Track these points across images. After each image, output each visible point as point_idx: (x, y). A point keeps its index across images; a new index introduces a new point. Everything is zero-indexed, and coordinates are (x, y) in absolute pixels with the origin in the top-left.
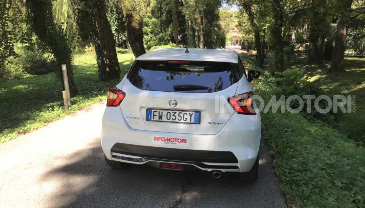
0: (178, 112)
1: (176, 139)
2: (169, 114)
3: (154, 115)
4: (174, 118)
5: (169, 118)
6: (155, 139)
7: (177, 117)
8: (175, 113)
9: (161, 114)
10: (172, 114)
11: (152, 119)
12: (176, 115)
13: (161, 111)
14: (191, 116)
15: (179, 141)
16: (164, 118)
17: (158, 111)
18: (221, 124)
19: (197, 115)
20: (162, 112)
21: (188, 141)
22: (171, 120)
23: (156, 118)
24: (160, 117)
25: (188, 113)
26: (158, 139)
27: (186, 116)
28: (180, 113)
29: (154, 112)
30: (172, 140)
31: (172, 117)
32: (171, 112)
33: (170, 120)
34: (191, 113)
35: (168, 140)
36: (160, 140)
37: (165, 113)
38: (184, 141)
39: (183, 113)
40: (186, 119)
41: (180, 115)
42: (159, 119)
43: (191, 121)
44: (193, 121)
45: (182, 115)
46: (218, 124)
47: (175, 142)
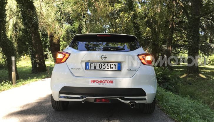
0: (106, 64)
1: (106, 81)
2: (101, 65)
3: (90, 66)
4: (104, 67)
5: (101, 67)
6: (92, 82)
7: (107, 67)
8: (105, 64)
9: (95, 65)
10: (103, 65)
13: (95, 63)
14: (115, 66)
15: (108, 82)
16: (98, 68)
17: (93, 63)
19: (119, 65)
21: (114, 82)
22: (102, 69)
23: (92, 68)
24: (95, 67)
26: (94, 82)
27: (112, 66)
28: (108, 64)
29: (91, 64)
30: (104, 82)
31: (103, 67)
32: (102, 63)
33: (101, 69)
35: (101, 82)
36: (95, 82)
37: (98, 64)
38: (111, 82)
39: (110, 64)
40: (112, 68)
42: (94, 68)
43: (115, 69)
44: (117, 69)
45: (109, 65)
46: (133, 70)
47: (105, 83)
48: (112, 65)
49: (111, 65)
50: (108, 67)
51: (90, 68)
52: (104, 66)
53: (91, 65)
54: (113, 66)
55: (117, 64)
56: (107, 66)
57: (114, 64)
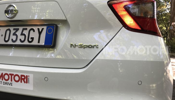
0: (21, 29)
1: (12, 75)
2: (8, 32)
4: (14, 38)
7: (19, 37)
8: (17, 30)
10: (13, 32)
12: (19, 33)
14: (40, 33)
15: (17, 78)
18: (92, 47)
19: (50, 31)
22: (10, 42)
25: (35, 28)
27: (32, 34)
28: (23, 29)
30: (6, 77)
31: (12, 37)
32: (12, 29)
33: (8, 43)
34: (41, 28)
35: (1, 76)
37: (3, 31)
39: (29, 28)
40: (32, 39)
43: (39, 42)
45: (26, 32)
46: (88, 47)
47: (9, 81)
48: (34, 31)
49: (32, 31)
52: (14, 34)
54: (35, 35)
55: (45, 28)
56: (22, 34)
57: (38, 29)
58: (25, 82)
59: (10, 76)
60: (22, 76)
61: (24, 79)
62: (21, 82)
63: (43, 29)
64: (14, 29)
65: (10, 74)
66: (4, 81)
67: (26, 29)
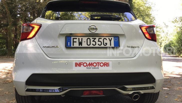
0: (97, 38)
1: (98, 63)
2: (89, 40)
3: (73, 42)
4: (94, 43)
5: (89, 44)
6: (77, 65)
7: (97, 43)
8: (95, 39)
9: (80, 40)
11: (72, 46)
13: (80, 38)
14: (110, 41)
15: (102, 64)
16: (84, 45)
17: (78, 38)
19: (116, 40)
20: (82, 39)
21: (110, 64)
22: (91, 46)
23: (76, 45)
24: (80, 43)
26: (79, 65)
28: (99, 39)
29: (73, 39)
30: (95, 64)
31: (92, 43)
32: (91, 38)
35: (91, 64)
36: (82, 66)
37: (85, 39)
38: (106, 64)
39: (103, 38)
40: (106, 44)
41: (100, 40)
42: (79, 45)
43: (111, 45)
44: (113, 45)
45: (101, 40)
47: (97, 67)
48: (106, 39)
50: (100, 43)
51: (73, 45)
52: (93, 41)
53: (75, 40)
54: (107, 41)
55: (113, 38)
56: (99, 41)
57: (109, 39)
58: (107, 66)
59: (97, 64)
60: (105, 63)
61: (106, 65)
62: (105, 66)
63: (111, 39)
64: (93, 38)
65: (97, 63)
66: (93, 67)
67: (101, 38)
